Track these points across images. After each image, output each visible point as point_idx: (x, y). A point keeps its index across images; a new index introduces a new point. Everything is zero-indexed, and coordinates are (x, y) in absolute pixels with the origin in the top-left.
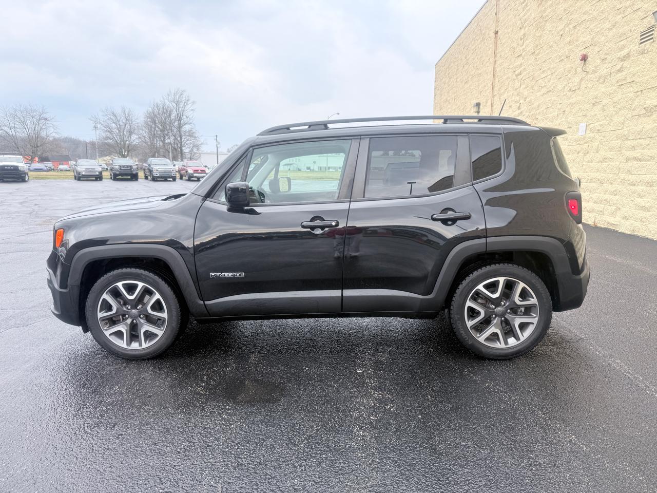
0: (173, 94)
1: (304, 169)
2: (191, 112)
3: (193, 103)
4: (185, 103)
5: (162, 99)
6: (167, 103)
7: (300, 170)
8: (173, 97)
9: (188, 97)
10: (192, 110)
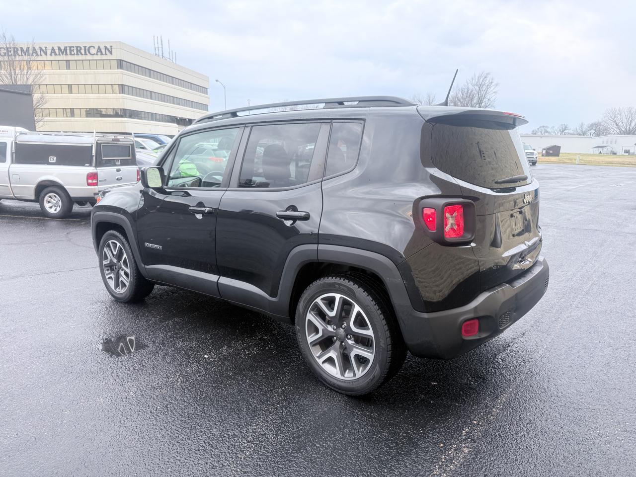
0: (477, 78)
1: (620, 152)
2: (493, 94)
3: (497, 85)
4: (488, 85)
5: (466, 84)
6: (470, 87)
7: (615, 154)
8: (477, 81)
9: (492, 79)
10: (494, 92)
